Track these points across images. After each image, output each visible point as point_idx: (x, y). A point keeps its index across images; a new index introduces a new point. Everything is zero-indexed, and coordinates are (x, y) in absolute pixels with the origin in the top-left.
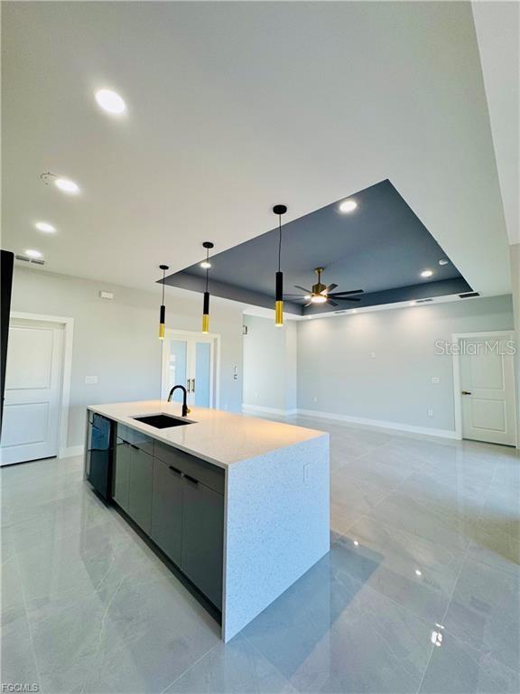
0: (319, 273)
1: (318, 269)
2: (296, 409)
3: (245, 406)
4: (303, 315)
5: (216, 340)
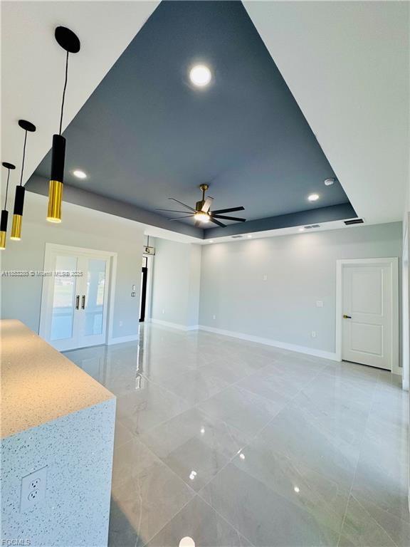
0: (204, 189)
1: (203, 185)
2: (198, 325)
3: (154, 320)
4: (204, 239)
5: (112, 258)
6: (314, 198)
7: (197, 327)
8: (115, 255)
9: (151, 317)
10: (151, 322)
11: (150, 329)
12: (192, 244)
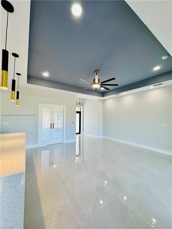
0: (97, 73)
1: (96, 71)
2: (102, 136)
3: (84, 133)
4: (103, 97)
5: (64, 108)
6: (157, 68)
7: (102, 137)
8: (65, 107)
9: (83, 132)
10: (83, 134)
11: (83, 137)
12: (98, 100)
